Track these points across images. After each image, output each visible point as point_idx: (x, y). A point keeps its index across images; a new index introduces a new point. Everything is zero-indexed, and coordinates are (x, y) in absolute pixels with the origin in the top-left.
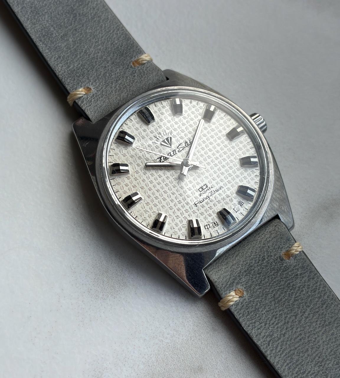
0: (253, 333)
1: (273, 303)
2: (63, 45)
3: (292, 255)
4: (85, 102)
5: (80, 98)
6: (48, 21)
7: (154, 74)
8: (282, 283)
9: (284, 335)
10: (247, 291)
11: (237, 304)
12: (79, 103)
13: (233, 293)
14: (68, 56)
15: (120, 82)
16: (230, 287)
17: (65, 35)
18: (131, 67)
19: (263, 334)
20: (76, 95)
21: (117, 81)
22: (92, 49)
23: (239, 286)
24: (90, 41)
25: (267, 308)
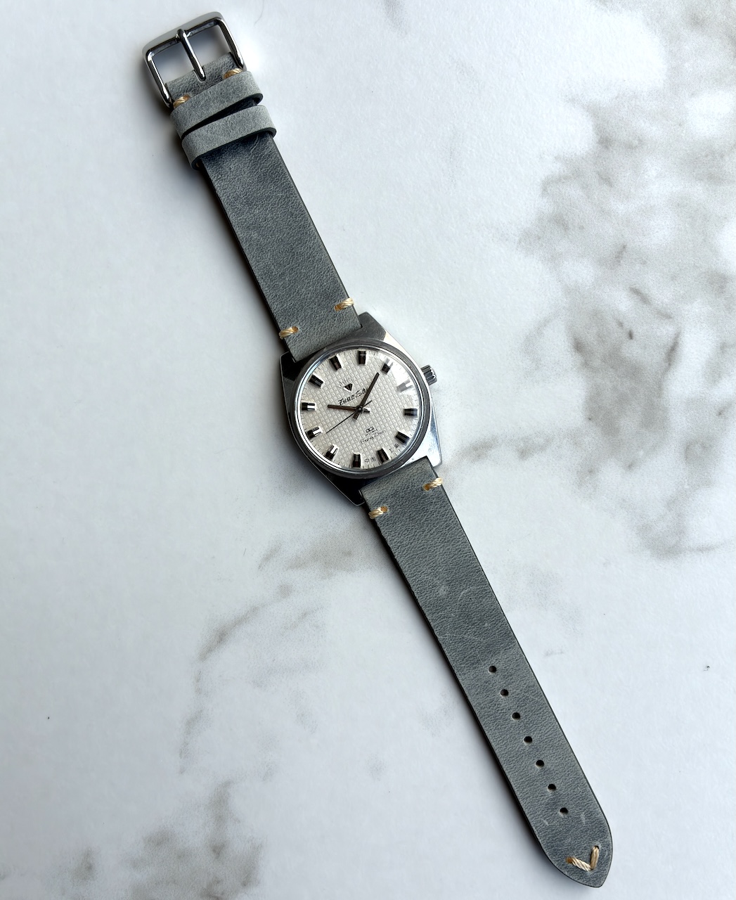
0: (388, 539)
1: (408, 520)
2: (280, 284)
3: (431, 488)
4: (291, 341)
5: (288, 336)
6: (270, 259)
7: (351, 321)
8: (419, 507)
9: (411, 544)
10: (390, 509)
11: (381, 517)
12: (287, 341)
13: (379, 509)
14: (283, 295)
15: (322, 324)
16: (378, 504)
17: (283, 274)
18: (334, 311)
19: (395, 540)
20: (285, 333)
21: (320, 323)
22: (304, 289)
23: (385, 505)
24: (303, 281)
25: (403, 523)
